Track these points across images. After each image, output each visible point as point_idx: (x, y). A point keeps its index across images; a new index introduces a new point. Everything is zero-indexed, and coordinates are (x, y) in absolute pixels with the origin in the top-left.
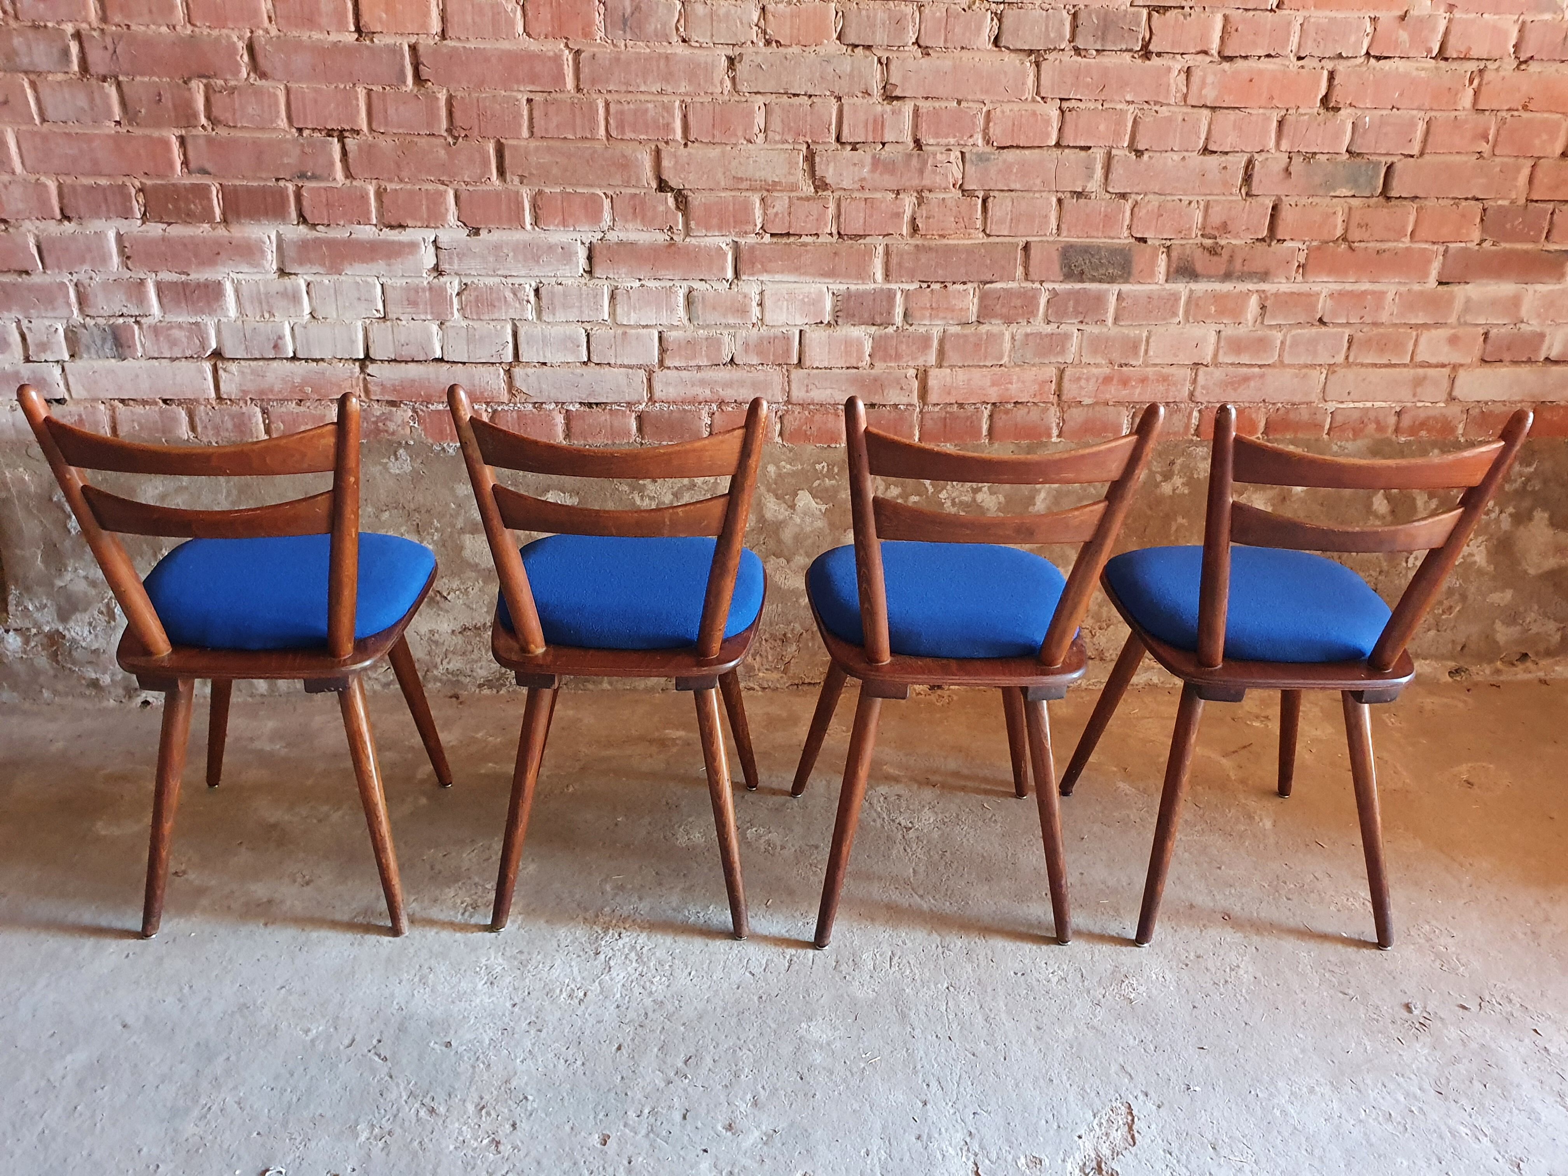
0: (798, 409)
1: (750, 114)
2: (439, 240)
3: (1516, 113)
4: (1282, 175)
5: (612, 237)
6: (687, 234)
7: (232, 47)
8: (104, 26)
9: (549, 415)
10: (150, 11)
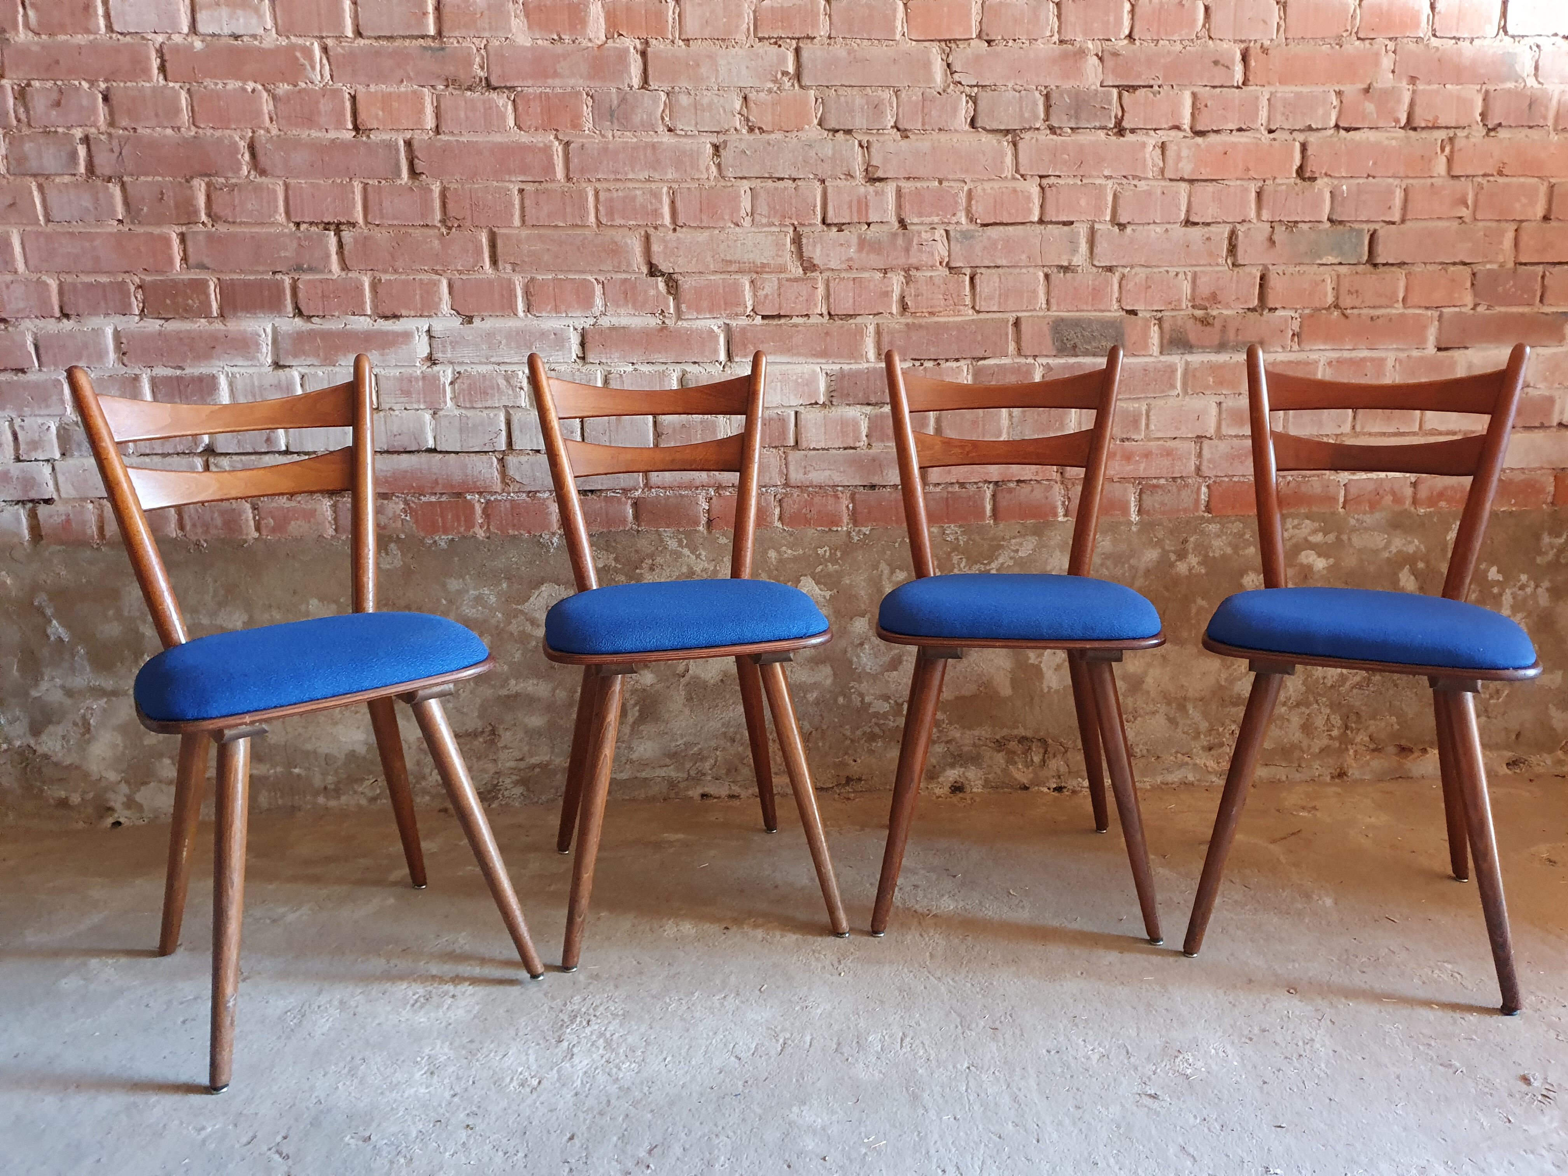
0: (796, 492)
1: (736, 198)
2: (433, 329)
3: (1491, 179)
4: (1266, 244)
5: (605, 322)
6: (679, 317)
7: (234, 145)
8: (113, 131)
9: (543, 503)
10: (157, 115)
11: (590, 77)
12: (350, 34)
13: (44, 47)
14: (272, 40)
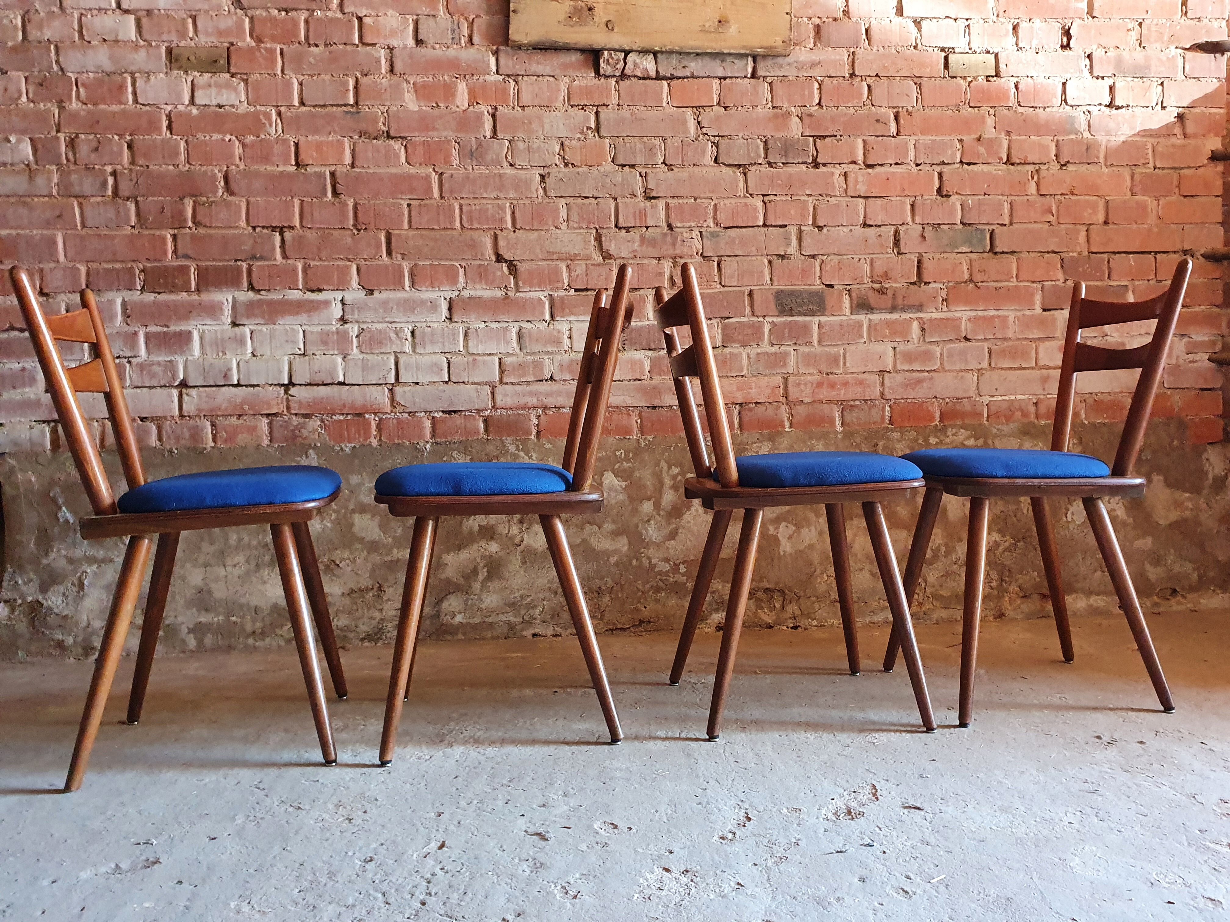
1: (557, 210)
2: (345, 299)
3: (1067, 197)
4: (920, 239)
5: (466, 294)
6: (517, 291)
7: (214, 177)
8: (132, 167)
9: (420, 421)
10: (164, 157)
11: (458, 131)
12: (297, 104)
13: (89, 112)
14: (244, 108)
